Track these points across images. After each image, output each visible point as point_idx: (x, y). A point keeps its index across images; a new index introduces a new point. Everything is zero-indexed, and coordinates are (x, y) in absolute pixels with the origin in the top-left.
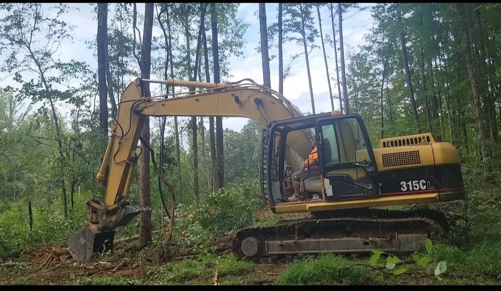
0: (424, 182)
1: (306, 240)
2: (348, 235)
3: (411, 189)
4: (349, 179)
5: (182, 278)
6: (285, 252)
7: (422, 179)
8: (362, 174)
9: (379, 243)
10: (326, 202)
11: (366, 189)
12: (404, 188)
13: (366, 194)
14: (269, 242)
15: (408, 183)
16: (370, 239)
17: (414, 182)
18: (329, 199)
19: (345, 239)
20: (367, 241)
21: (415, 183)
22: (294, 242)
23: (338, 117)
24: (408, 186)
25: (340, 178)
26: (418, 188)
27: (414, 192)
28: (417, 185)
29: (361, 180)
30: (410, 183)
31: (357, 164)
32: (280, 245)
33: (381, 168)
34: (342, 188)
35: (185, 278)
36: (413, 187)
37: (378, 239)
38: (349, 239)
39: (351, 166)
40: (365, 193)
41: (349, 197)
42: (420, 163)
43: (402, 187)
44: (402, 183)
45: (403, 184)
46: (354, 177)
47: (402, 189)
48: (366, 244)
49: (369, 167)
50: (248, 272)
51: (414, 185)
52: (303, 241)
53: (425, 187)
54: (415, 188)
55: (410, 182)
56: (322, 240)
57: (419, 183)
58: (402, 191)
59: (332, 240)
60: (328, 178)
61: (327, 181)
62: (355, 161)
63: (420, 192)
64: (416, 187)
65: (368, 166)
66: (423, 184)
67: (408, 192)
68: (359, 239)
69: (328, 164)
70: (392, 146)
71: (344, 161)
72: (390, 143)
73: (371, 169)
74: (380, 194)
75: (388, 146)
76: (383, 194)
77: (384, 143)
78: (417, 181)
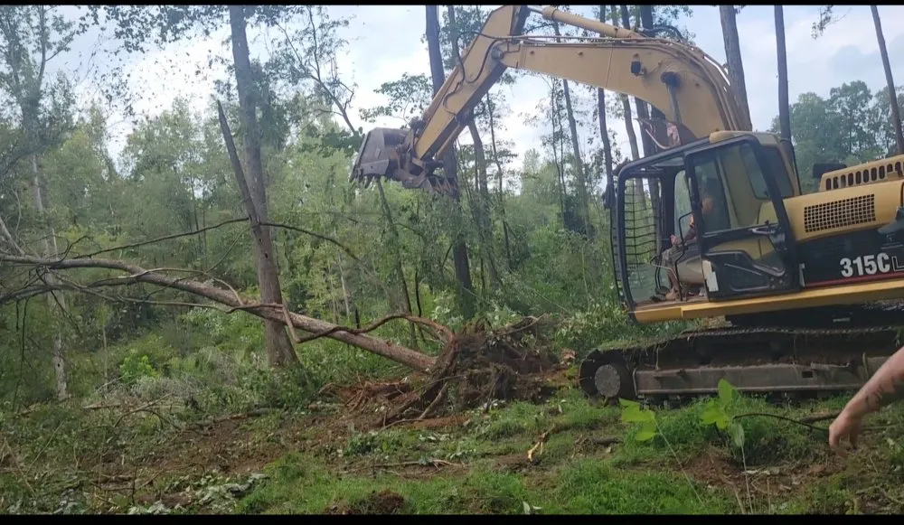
0: (886, 257)
1: (702, 368)
2: (776, 358)
3: (861, 272)
4: (744, 259)
5: (498, 434)
6: (666, 391)
8: (767, 249)
9: (832, 374)
10: (710, 301)
11: (773, 276)
12: (847, 271)
13: (773, 287)
14: (640, 372)
15: (854, 262)
16: (813, 366)
17: (866, 258)
18: (713, 297)
19: (769, 366)
20: (808, 369)
21: (869, 260)
22: (678, 373)
23: (719, 144)
24: (854, 266)
25: (729, 258)
26: (875, 271)
27: (867, 279)
28: (873, 263)
29: (766, 260)
30: (858, 261)
31: (754, 230)
32: (657, 378)
33: (802, 234)
34: (734, 276)
35: (502, 433)
36: (864, 267)
37: (826, 367)
38: (775, 366)
39: (745, 235)
40: (772, 283)
41: (747, 292)
42: (874, 219)
43: (843, 269)
44: (842, 262)
45: (846, 263)
46: (756, 256)
47: (844, 273)
48: (807, 374)
49: (775, 235)
50: (605, 424)
51: (867, 264)
52: (695, 370)
53: (888, 267)
54: (868, 271)
55: (859, 258)
56: (729, 368)
57: (875, 260)
58: (843, 277)
59: (746, 368)
60: (709, 259)
61: (707, 264)
62: (755, 225)
63: (880, 277)
64: (870, 267)
65: (773, 232)
66: (885, 262)
67: (856, 279)
68: (793, 366)
69: (708, 234)
70: (844, 186)
71: (735, 227)
72: (839, 181)
73: (781, 238)
74: (804, 285)
75: (836, 186)
76: (808, 285)
77: (828, 181)
78: (872, 257)
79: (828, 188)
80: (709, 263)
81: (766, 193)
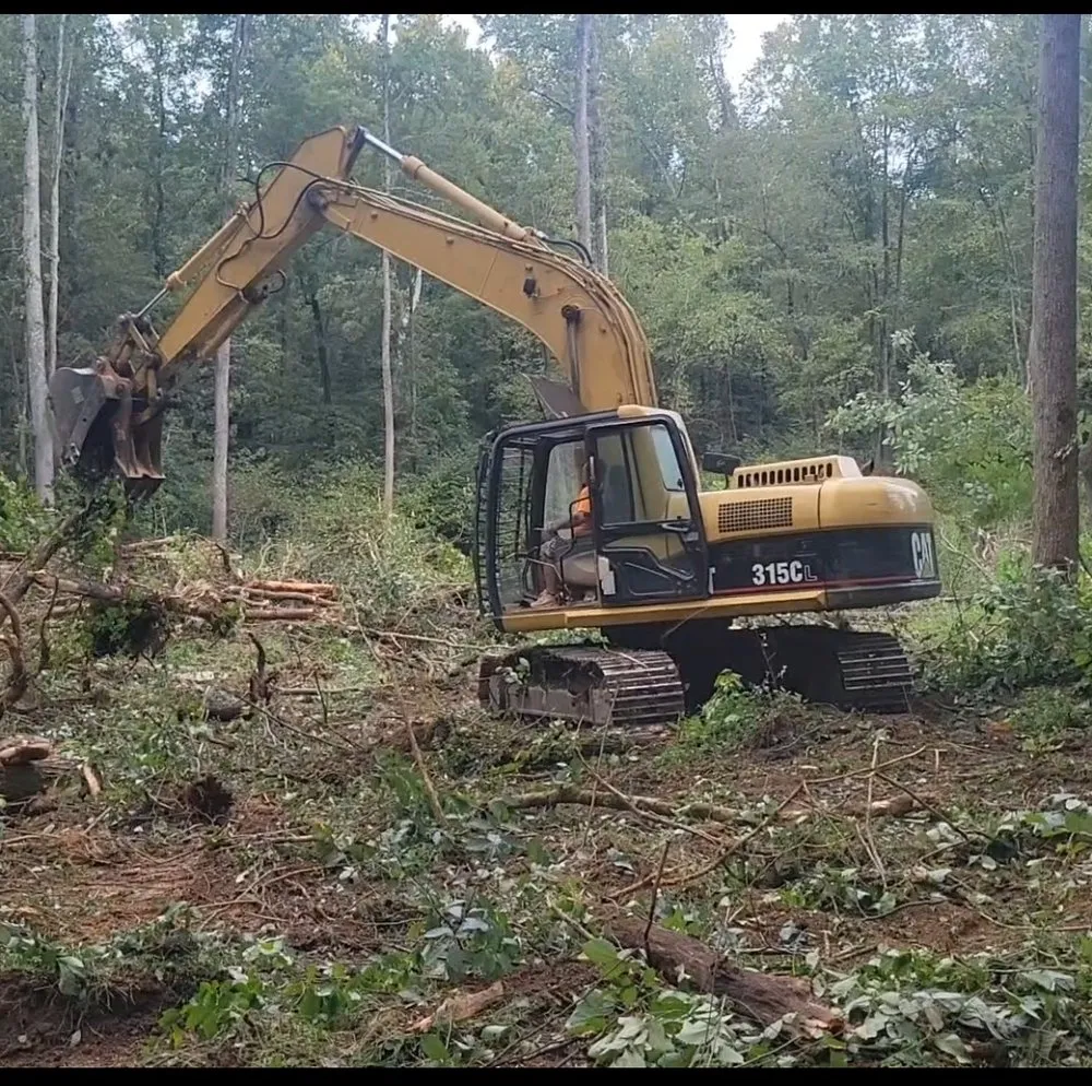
0: (799, 566)
3: (773, 581)
4: (646, 558)
7: (797, 559)
8: (676, 548)
10: (604, 607)
11: (680, 579)
12: (759, 578)
13: (680, 593)
17: (780, 565)
18: (608, 601)
23: (632, 421)
24: (766, 574)
25: (632, 556)
26: (786, 580)
27: (779, 589)
28: (785, 571)
29: (675, 561)
30: (771, 568)
31: (664, 526)
33: (714, 535)
34: (635, 577)
36: (777, 575)
39: (654, 529)
40: (678, 588)
41: (651, 597)
42: (791, 524)
44: (754, 569)
46: (662, 556)
47: (755, 580)
49: (688, 533)
53: (800, 575)
54: (780, 579)
55: (772, 566)
57: (788, 568)
58: (754, 585)
60: (607, 555)
61: (604, 561)
62: (663, 519)
63: (791, 587)
65: (685, 529)
66: (798, 571)
67: (768, 588)
69: (608, 525)
70: (757, 484)
71: (639, 520)
72: (752, 479)
73: (694, 537)
74: (712, 591)
75: (749, 484)
76: (718, 592)
77: (741, 478)
78: (785, 565)
79: (741, 485)
80: (607, 560)
81: (680, 484)
